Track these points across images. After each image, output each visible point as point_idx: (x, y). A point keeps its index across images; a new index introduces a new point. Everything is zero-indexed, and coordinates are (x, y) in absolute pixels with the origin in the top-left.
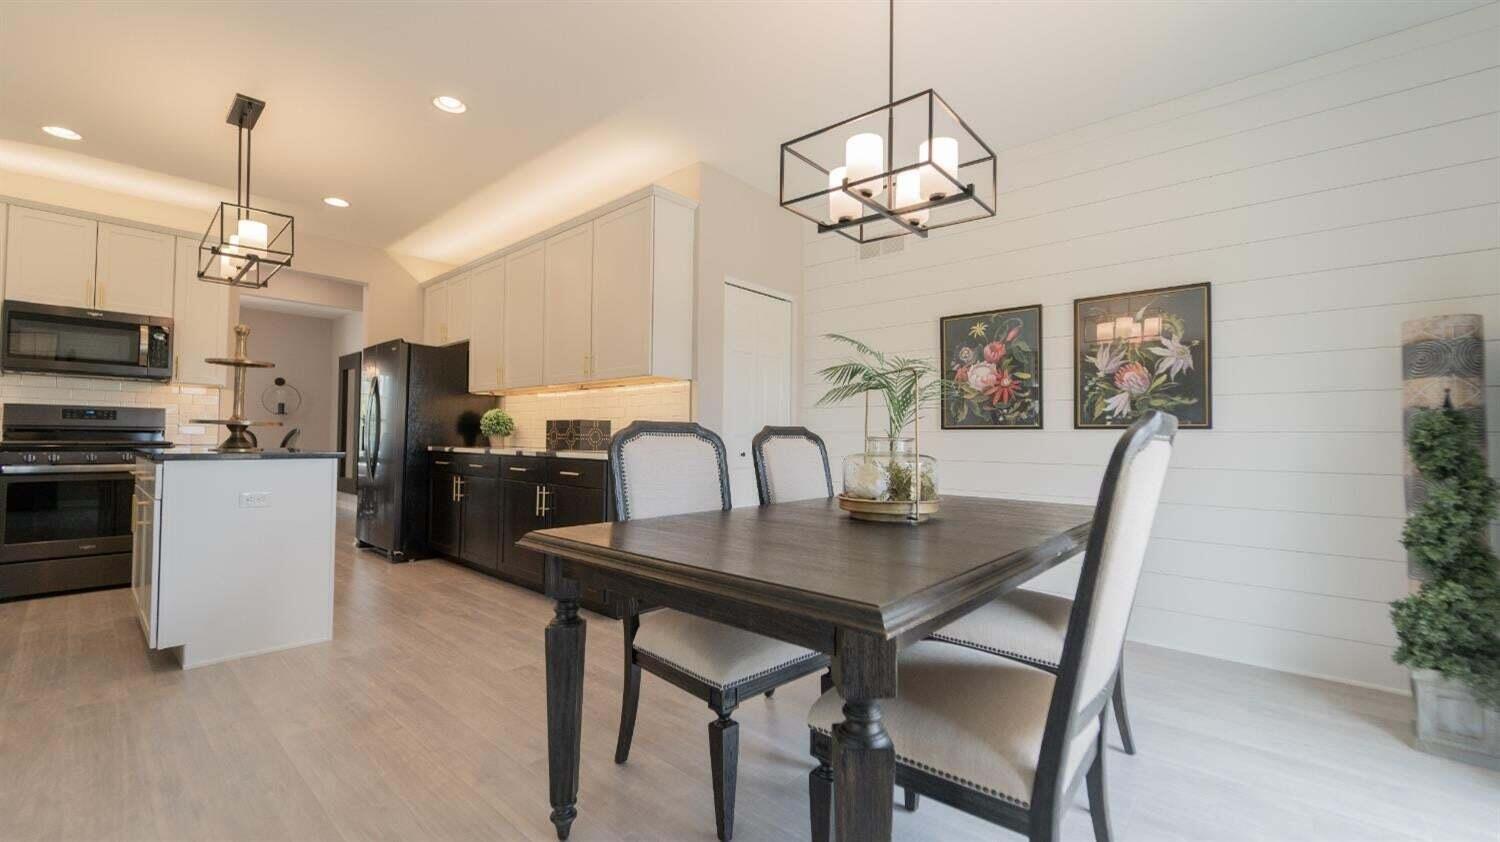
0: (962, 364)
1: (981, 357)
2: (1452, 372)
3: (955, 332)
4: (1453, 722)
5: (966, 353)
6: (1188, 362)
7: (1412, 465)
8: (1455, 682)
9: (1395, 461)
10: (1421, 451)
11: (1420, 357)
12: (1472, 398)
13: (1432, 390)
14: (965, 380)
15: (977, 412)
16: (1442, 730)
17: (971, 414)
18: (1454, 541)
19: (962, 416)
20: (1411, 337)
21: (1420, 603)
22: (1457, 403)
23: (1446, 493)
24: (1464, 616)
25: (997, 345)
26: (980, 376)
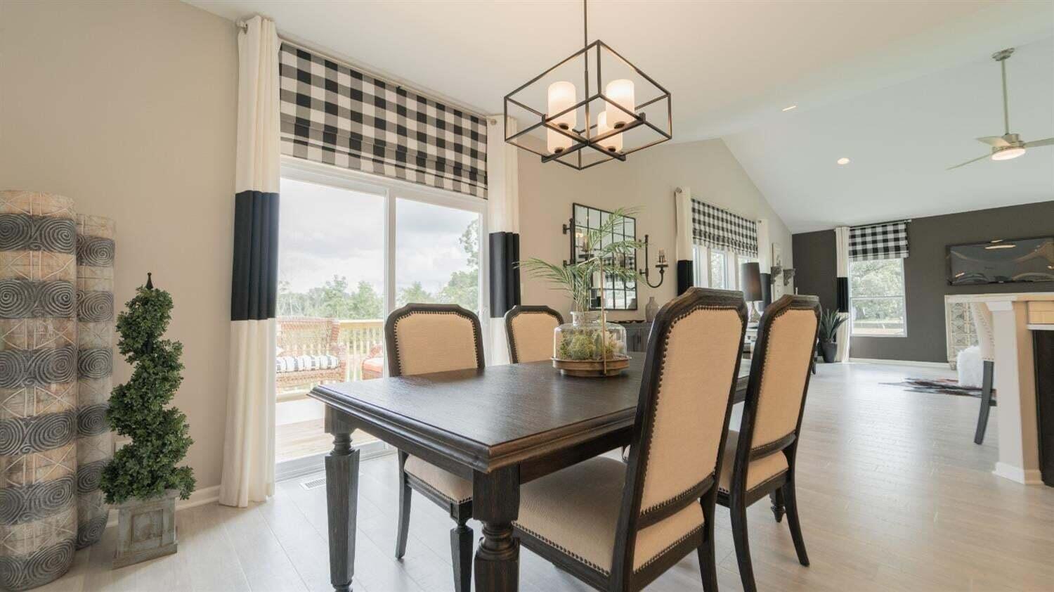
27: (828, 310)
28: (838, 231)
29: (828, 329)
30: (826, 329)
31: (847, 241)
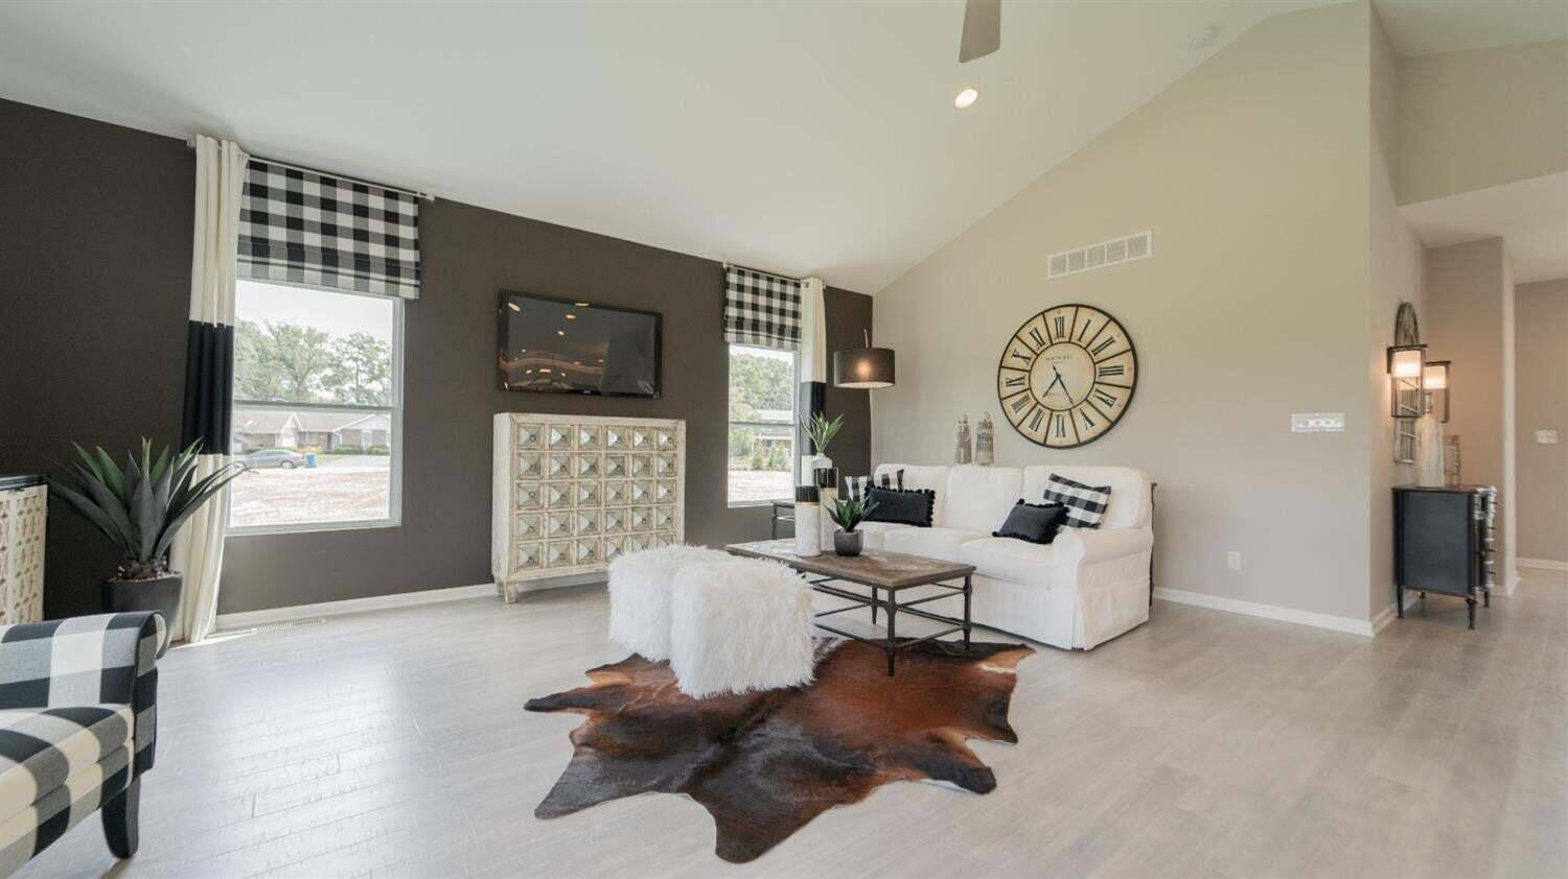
27: (147, 445)
28: (205, 151)
29: (144, 524)
30: (135, 524)
31: (237, 200)
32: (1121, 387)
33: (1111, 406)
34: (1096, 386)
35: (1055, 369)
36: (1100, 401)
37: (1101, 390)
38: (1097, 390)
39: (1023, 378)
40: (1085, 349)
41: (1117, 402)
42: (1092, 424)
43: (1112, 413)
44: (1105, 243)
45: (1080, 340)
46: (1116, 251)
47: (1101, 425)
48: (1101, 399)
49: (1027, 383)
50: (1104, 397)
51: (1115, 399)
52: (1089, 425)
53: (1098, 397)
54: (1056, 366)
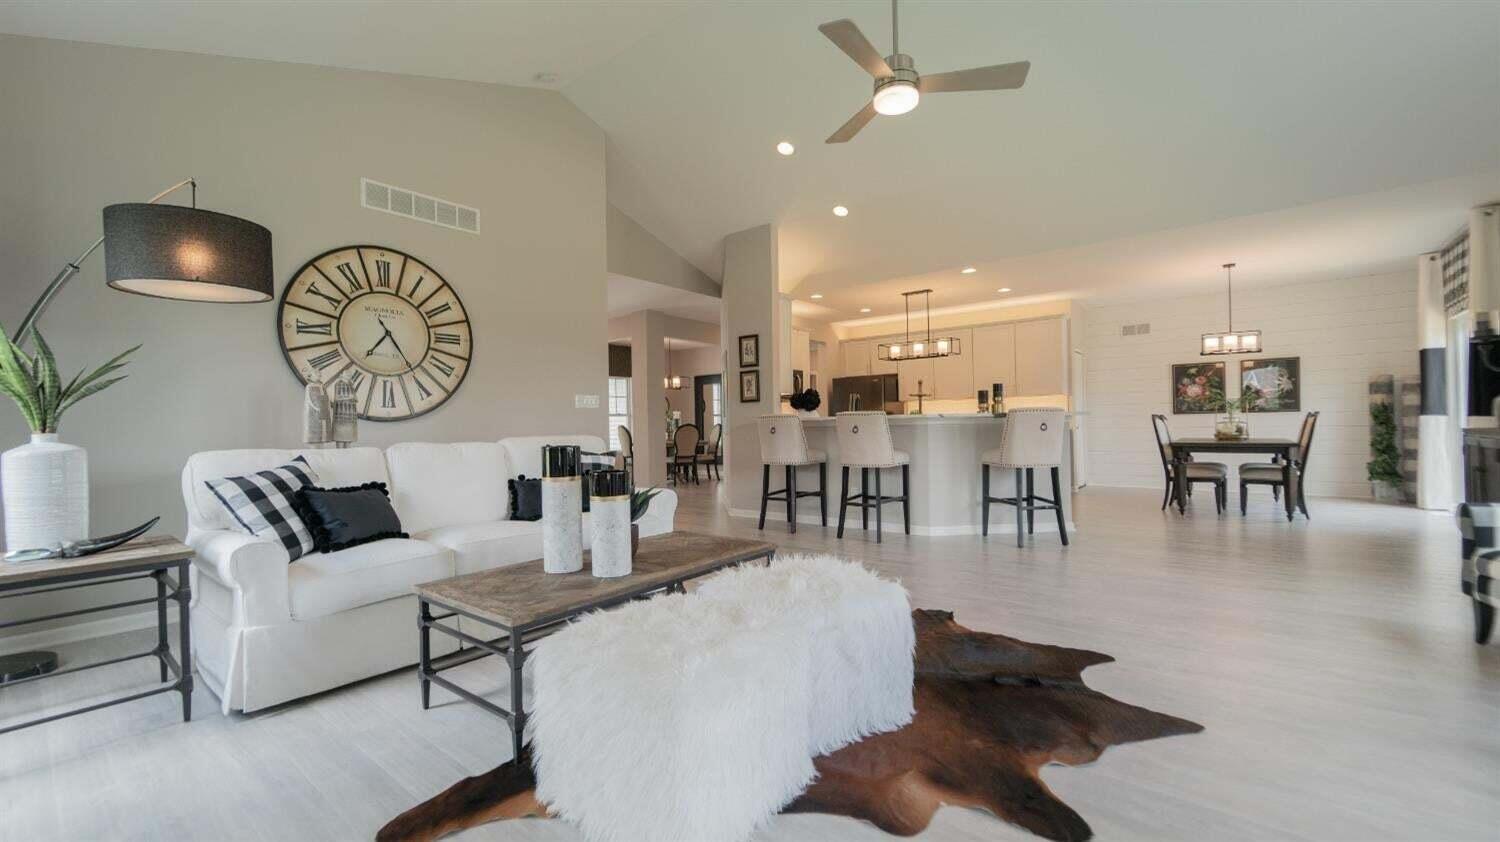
0: (1184, 385)
1: (1194, 383)
2: (1383, 393)
3: (1180, 373)
4: (1384, 494)
5: (1186, 381)
6: (1291, 387)
7: (1373, 422)
8: (1385, 483)
9: (1367, 420)
10: (1375, 417)
11: (1375, 388)
12: (1390, 401)
13: (1379, 398)
14: (1185, 393)
15: (1192, 406)
16: (1382, 497)
17: (1188, 407)
18: (1385, 443)
19: (1184, 408)
20: (1373, 381)
21: (1375, 462)
22: (1386, 403)
23: (1382, 429)
24: (1387, 463)
25: (1203, 378)
26: (1193, 390)
32: (455, 356)
33: (448, 375)
34: (431, 352)
35: (382, 323)
36: (437, 370)
37: (435, 356)
38: (433, 357)
39: (330, 325)
40: (417, 308)
41: (454, 372)
42: (429, 394)
43: (450, 383)
44: (436, 199)
45: (411, 295)
46: (447, 213)
47: (438, 395)
48: (438, 367)
49: (334, 332)
50: (437, 363)
51: (453, 369)
52: (425, 395)
53: (435, 365)
54: (382, 319)
